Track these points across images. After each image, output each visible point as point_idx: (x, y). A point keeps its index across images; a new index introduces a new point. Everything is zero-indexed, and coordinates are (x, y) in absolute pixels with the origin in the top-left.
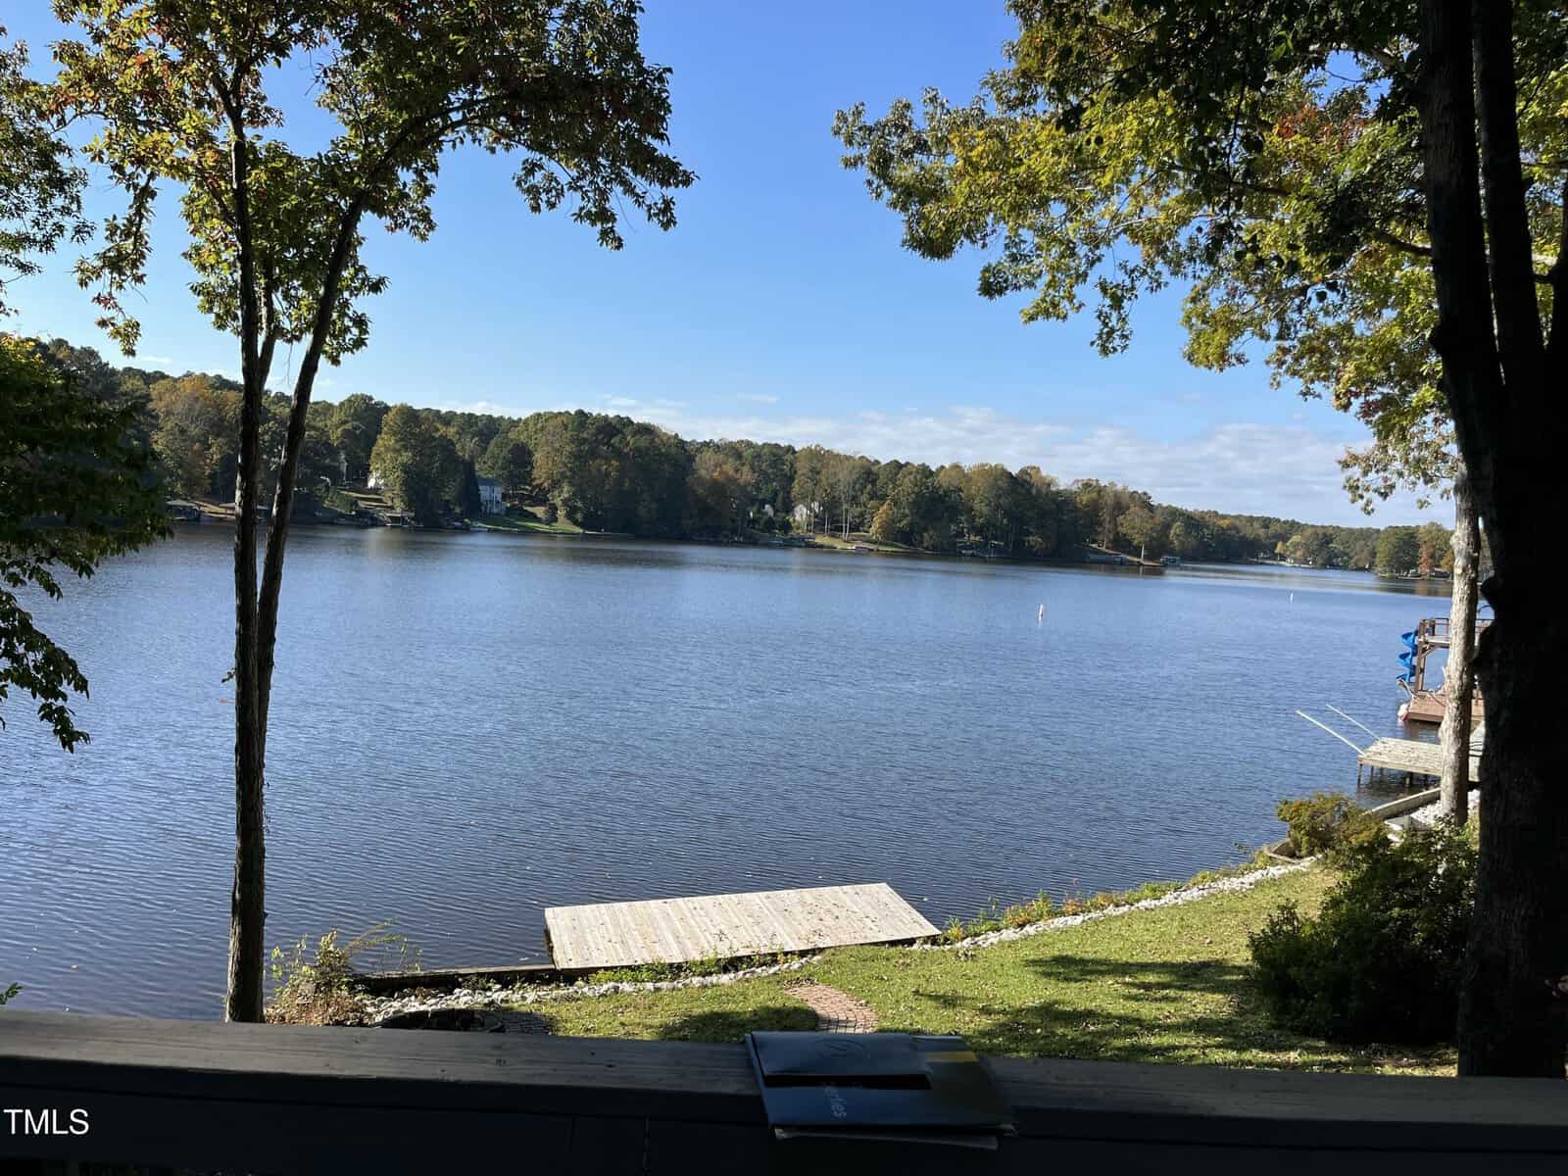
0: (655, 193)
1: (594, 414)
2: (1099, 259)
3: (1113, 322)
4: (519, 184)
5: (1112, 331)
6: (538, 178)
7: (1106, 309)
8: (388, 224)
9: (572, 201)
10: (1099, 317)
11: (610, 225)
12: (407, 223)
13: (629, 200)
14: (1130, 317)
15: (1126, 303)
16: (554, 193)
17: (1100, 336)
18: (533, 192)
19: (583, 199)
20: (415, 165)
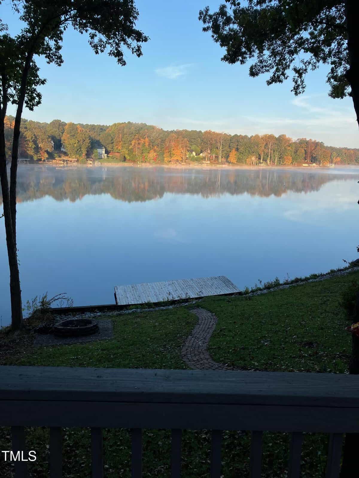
0: (134, 44)
1: (134, 123)
2: (294, 59)
3: (299, 82)
4: (91, 44)
5: (299, 86)
6: (96, 40)
7: (296, 78)
8: (48, 61)
9: (109, 48)
10: (294, 81)
11: (121, 57)
12: (54, 60)
13: (126, 46)
14: (304, 80)
15: (303, 75)
16: (103, 46)
17: (294, 89)
18: (95, 47)
19: (111, 47)
20: (54, 38)
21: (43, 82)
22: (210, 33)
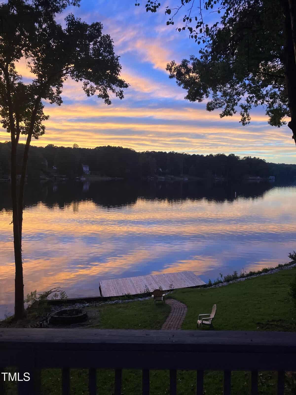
0: (118, 89)
2: (240, 99)
3: (245, 116)
4: (84, 89)
5: (245, 118)
6: (88, 87)
7: (243, 112)
8: (51, 102)
9: (98, 92)
10: (241, 115)
11: (108, 98)
12: (55, 101)
13: (111, 91)
14: (249, 114)
15: (248, 110)
16: (93, 91)
17: (242, 120)
18: (88, 91)
19: (100, 91)
20: (56, 86)
21: (47, 118)
22: (175, 79)
